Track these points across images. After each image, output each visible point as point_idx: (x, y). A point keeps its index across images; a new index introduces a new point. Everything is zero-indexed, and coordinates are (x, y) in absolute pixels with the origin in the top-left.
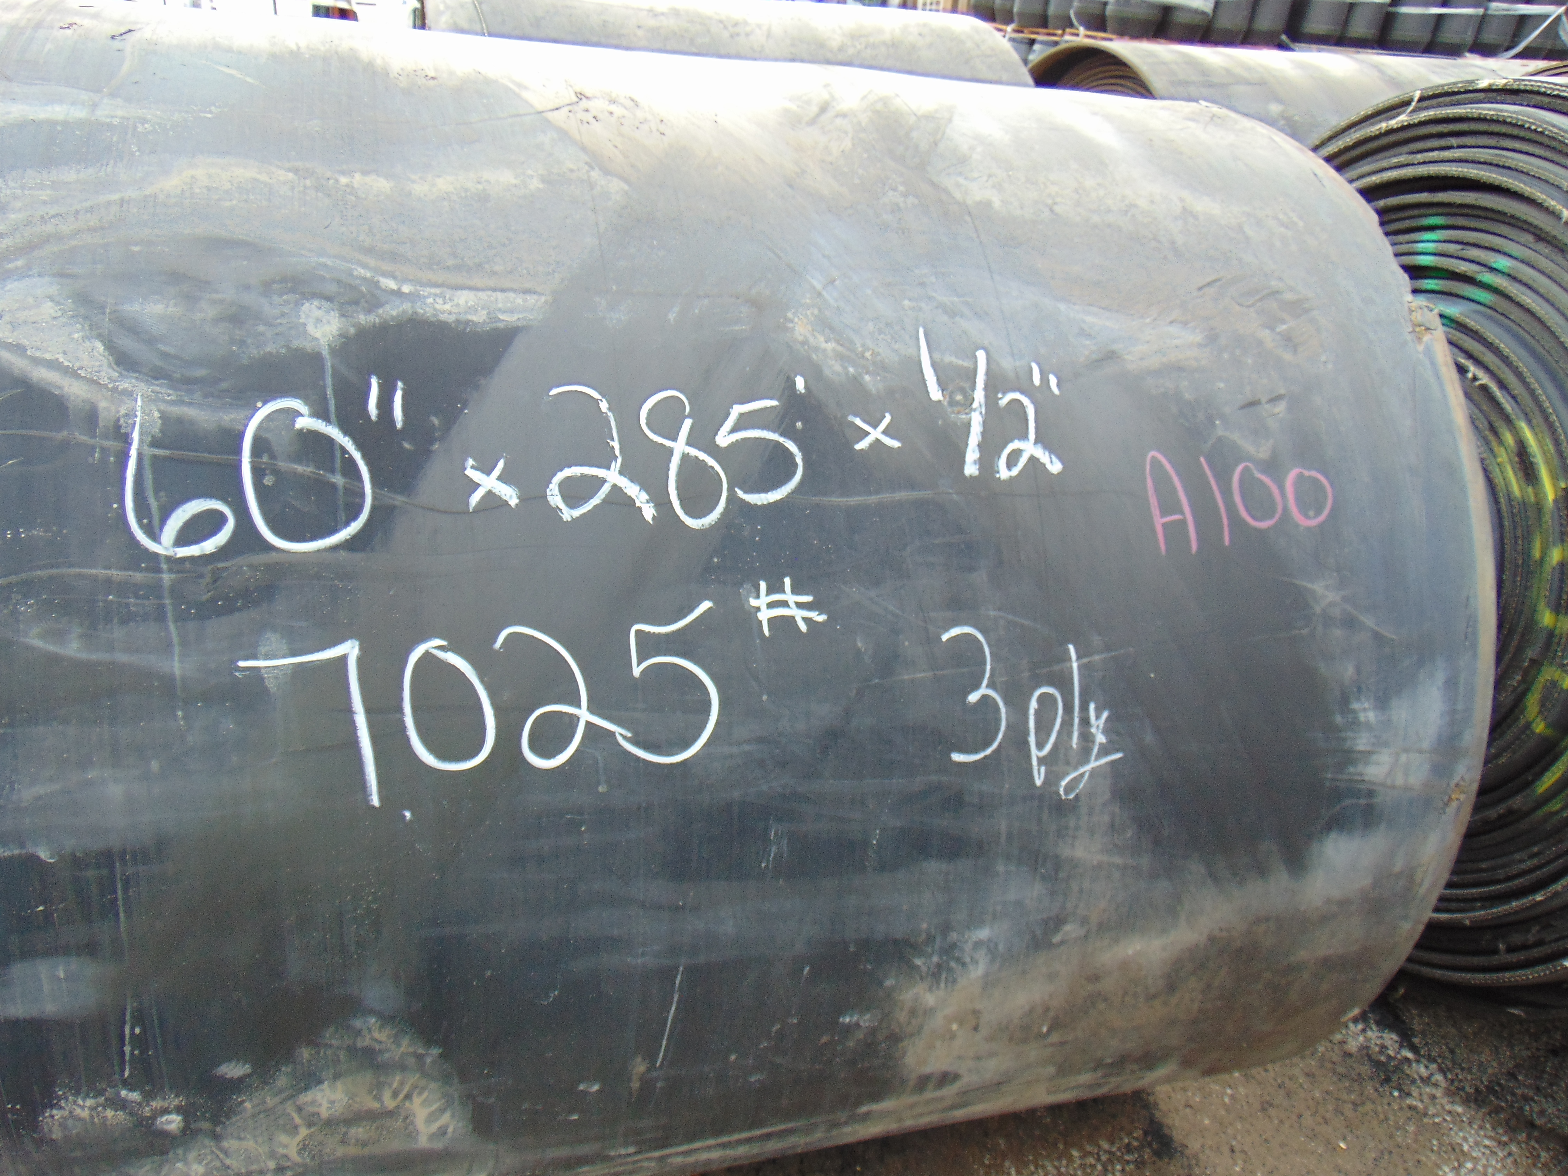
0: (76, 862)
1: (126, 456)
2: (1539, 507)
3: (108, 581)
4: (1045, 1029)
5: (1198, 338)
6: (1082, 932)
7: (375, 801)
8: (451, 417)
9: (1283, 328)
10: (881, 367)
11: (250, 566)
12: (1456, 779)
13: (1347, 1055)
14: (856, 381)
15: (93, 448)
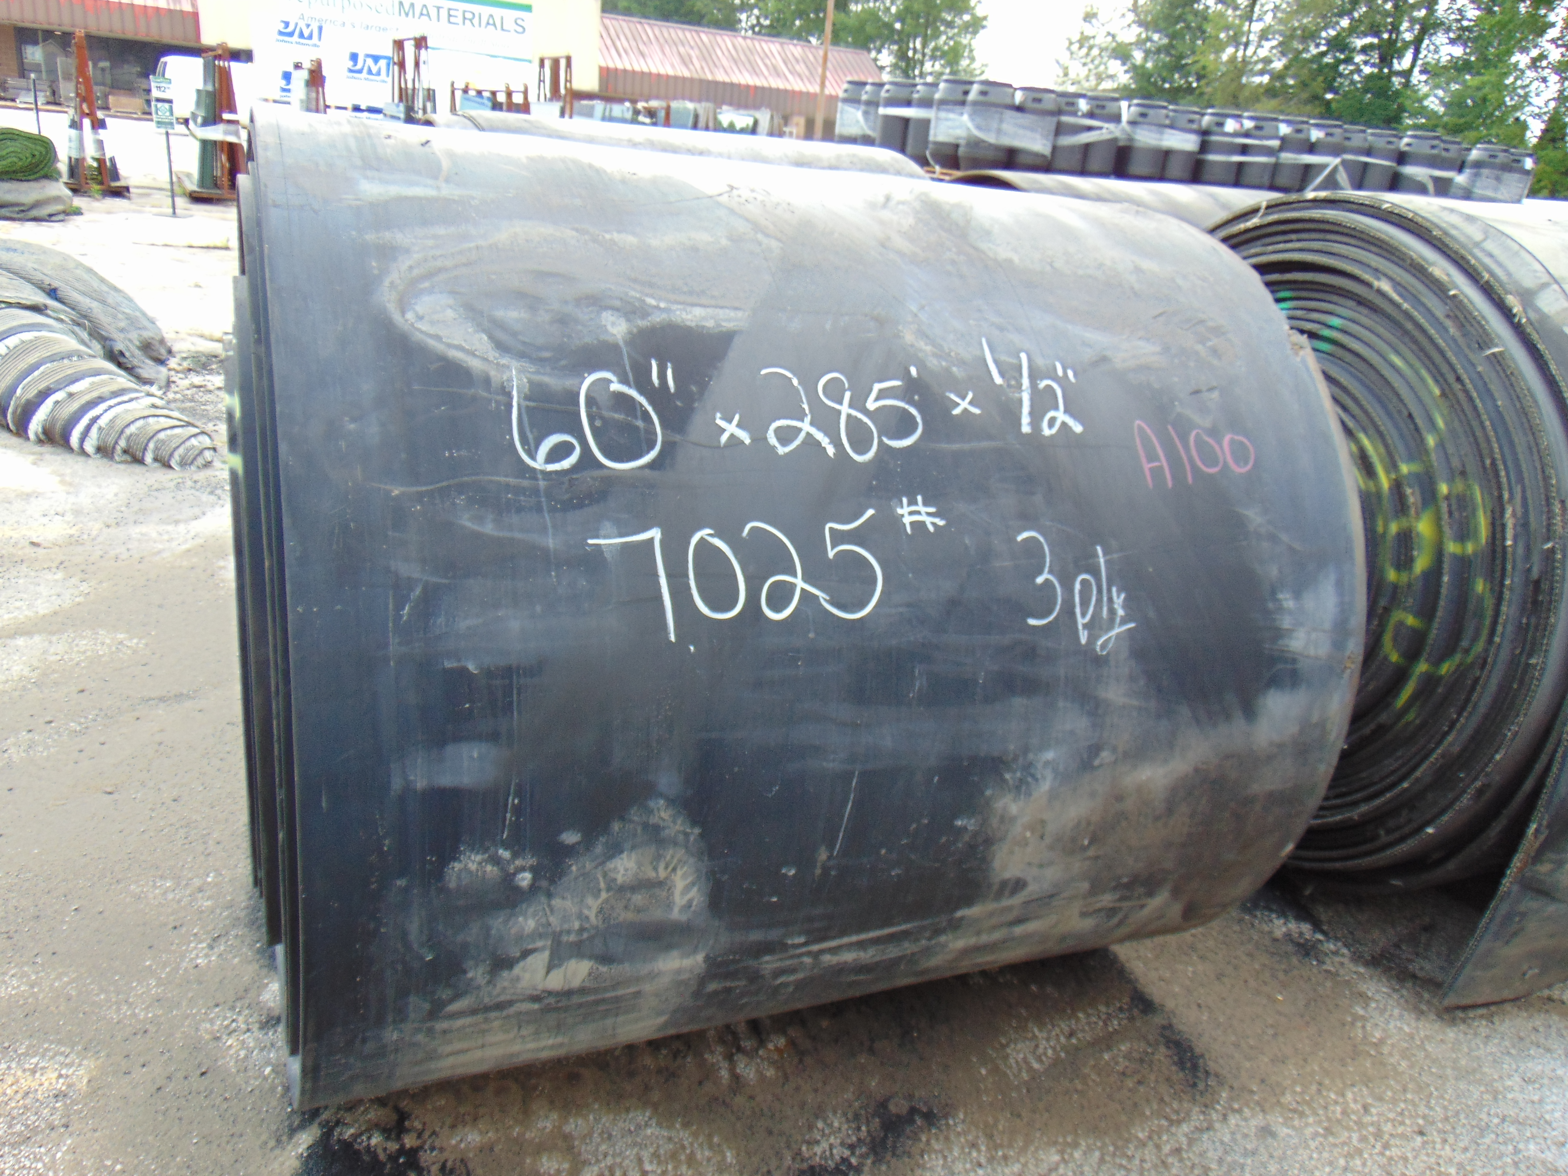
0: (489, 674)
1: (510, 406)
2: (1379, 494)
3: (508, 485)
4: (1086, 842)
5: (1157, 349)
6: (1113, 758)
7: (673, 638)
8: (703, 387)
9: (1209, 344)
10: (962, 363)
11: (592, 478)
12: (1348, 653)
13: (1275, 940)
14: (947, 370)
15: (490, 401)
